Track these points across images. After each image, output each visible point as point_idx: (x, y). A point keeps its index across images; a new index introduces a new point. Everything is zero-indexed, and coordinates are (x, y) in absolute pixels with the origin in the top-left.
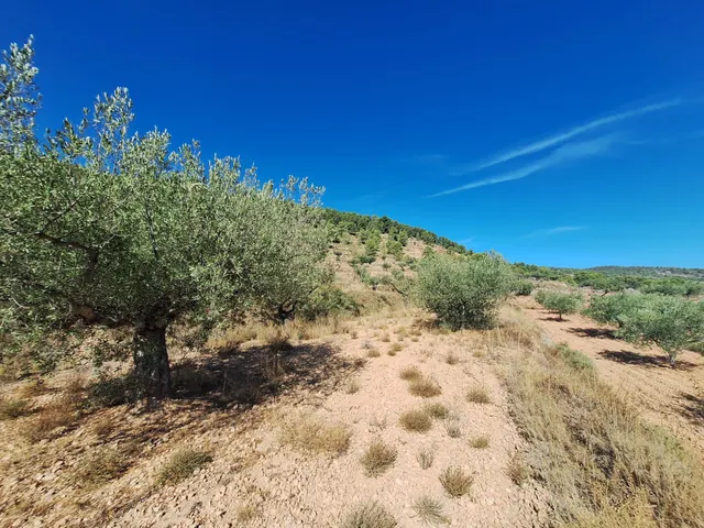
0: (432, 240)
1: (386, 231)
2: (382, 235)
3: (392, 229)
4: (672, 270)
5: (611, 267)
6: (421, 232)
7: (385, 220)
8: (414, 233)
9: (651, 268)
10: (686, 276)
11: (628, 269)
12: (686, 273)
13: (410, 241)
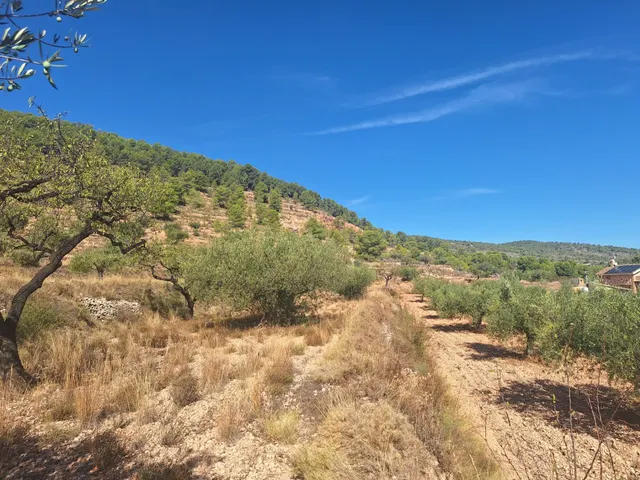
0: (313, 203)
1: (250, 187)
2: (246, 193)
3: (261, 185)
4: (588, 247)
5: (529, 242)
6: (299, 191)
7: (249, 170)
8: (292, 192)
9: (568, 245)
10: (600, 255)
11: (546, 245)
12: (600, 251)
13: (286, 204)
